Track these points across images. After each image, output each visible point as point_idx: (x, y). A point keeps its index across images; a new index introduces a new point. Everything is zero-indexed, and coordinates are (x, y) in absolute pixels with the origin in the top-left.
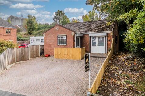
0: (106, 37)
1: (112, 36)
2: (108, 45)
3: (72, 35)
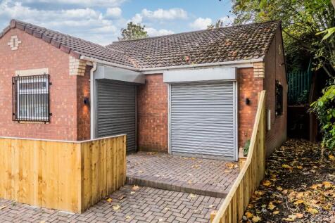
0: (235, 88)
1: (260, 82)
3: (70, 74)
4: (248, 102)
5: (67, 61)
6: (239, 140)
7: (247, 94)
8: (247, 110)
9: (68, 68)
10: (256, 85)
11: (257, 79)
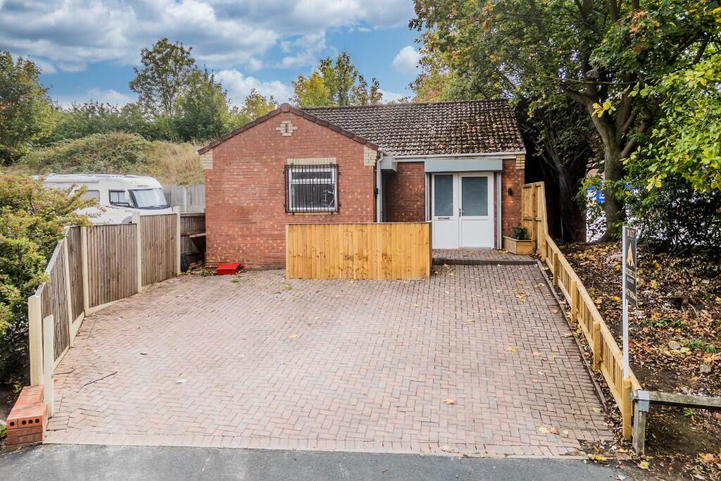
0: (499, 178)
1: (522, 173)
2: (506, 210)
3: (365, 165)
4: (511, 192)
5: (362, 152)
6: (503, 230)
7: (509, 185)
8: (510, 201)
9: (362, 158)
10: (518, 176)
11: (518, 170)
